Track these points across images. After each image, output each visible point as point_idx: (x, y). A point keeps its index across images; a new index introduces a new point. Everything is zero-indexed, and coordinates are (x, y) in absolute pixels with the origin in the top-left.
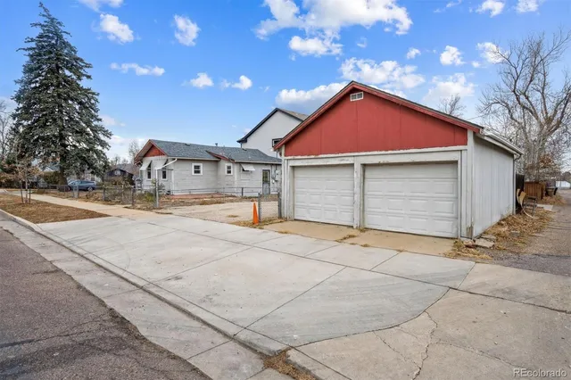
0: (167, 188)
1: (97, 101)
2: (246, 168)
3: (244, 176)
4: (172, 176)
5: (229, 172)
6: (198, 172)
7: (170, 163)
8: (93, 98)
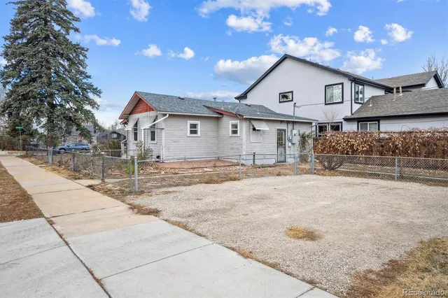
0: (155, 154)
1: (85, 56)
2: (258, 126)
3: (254, 137)
4: (163, 137)
5: (235, 132)
6: (195, 132)
7: (160, 120)
8: (81, 53)
